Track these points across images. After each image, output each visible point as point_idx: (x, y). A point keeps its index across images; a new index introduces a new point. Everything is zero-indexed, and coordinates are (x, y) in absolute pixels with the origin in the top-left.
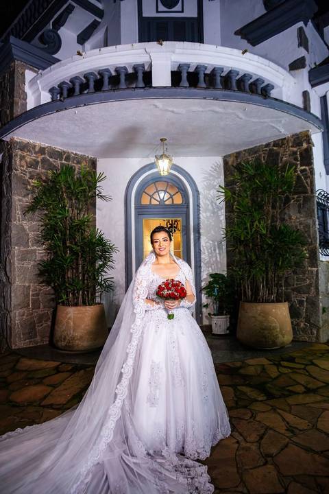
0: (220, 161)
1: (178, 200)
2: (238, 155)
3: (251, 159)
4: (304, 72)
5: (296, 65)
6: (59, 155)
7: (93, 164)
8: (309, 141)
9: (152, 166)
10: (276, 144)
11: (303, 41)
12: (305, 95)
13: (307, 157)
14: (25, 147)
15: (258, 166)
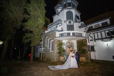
0: (76, 41)
1: (71, 45)
2: (78, 40)
3: (80, 41)
4: (85, 32)
5: (85, 31)
6: (59, 40)
7: (62, 41)
8: (87, 40)
9: (69, 41)
10: (83, 40)
11: (85, 29)
12: (86, 35)
13: (86, 41)
14: (56, 40)
15: (81, 42)
